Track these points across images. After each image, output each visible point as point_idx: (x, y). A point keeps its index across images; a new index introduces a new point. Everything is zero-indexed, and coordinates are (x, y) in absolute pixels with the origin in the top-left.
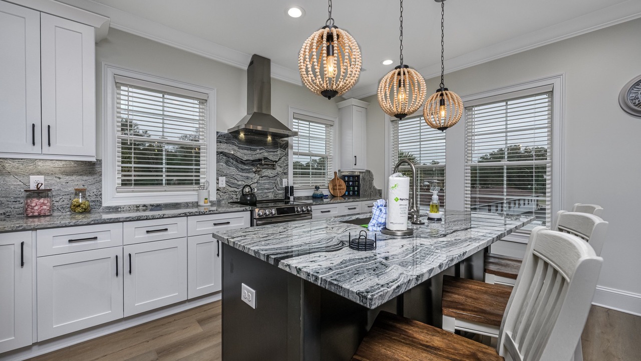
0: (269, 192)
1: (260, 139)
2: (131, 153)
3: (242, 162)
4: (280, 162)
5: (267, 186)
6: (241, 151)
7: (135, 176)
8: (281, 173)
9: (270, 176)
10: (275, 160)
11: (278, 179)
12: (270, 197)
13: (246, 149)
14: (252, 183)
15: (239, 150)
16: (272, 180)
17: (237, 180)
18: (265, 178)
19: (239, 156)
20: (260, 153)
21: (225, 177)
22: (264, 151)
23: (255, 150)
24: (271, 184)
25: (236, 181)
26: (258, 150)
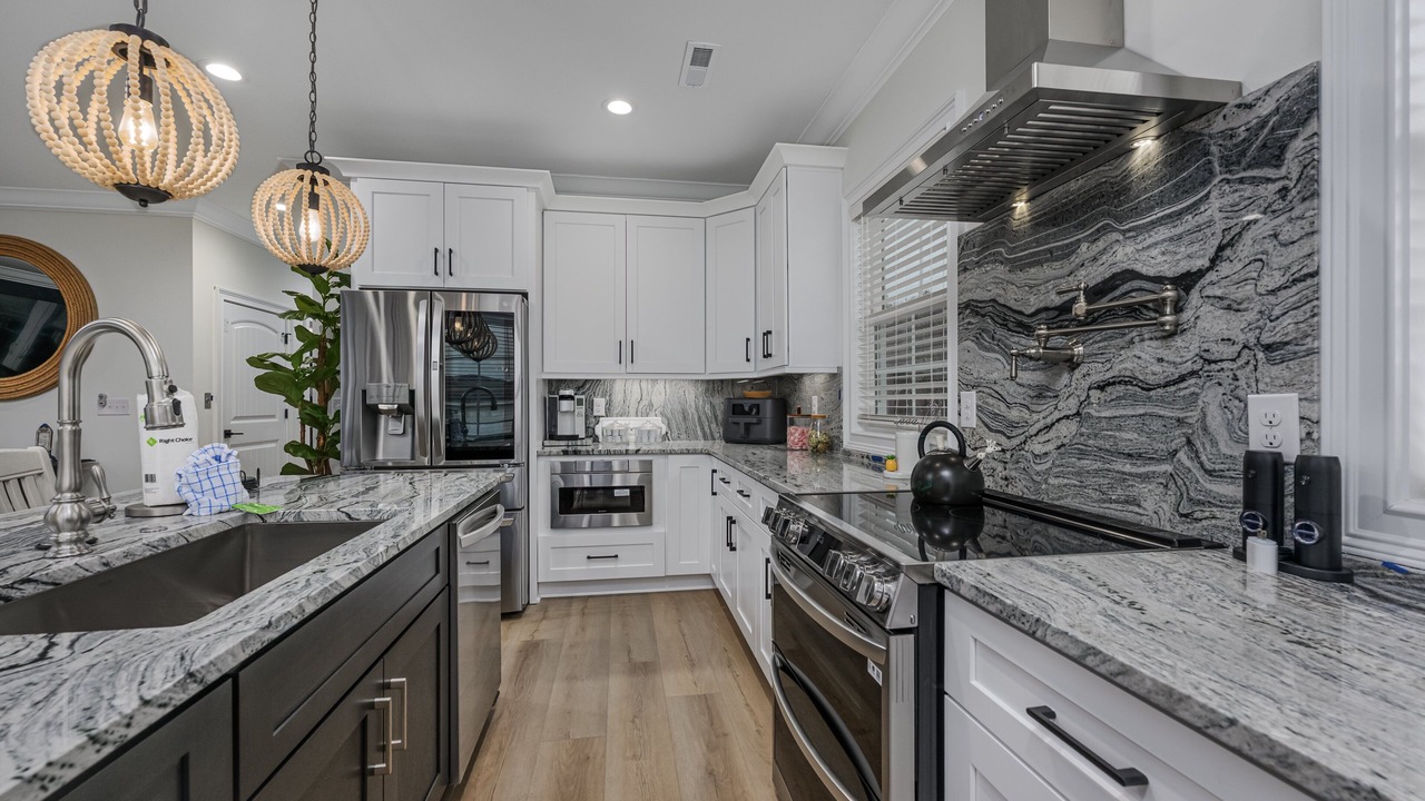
0: (1145, 477)
1: (1093, 183)
2: (918, 338)
3: (1020, 324)
4: (1224, 268)
5: (1130, 438)
6: (1020, 277)
7: (918, 391)
8: (1230, 351)
9: (1151, 380)
10: (1184, 267)
11: (1212, 397)
12: (1149, 505)
13: (1031, 265)
14: (1057, 415)
15: (1012, 277)
16: (1162, 400)
17: (1004, 400)
18: (1120, 389)
19: (1011, 304)
20: (1095, 259)
21: (974, 392)
22: (1116, 236)
23: (1070, 251)
24: (1156, 425)
25: (1003, 406)
26: (1084, 247)
